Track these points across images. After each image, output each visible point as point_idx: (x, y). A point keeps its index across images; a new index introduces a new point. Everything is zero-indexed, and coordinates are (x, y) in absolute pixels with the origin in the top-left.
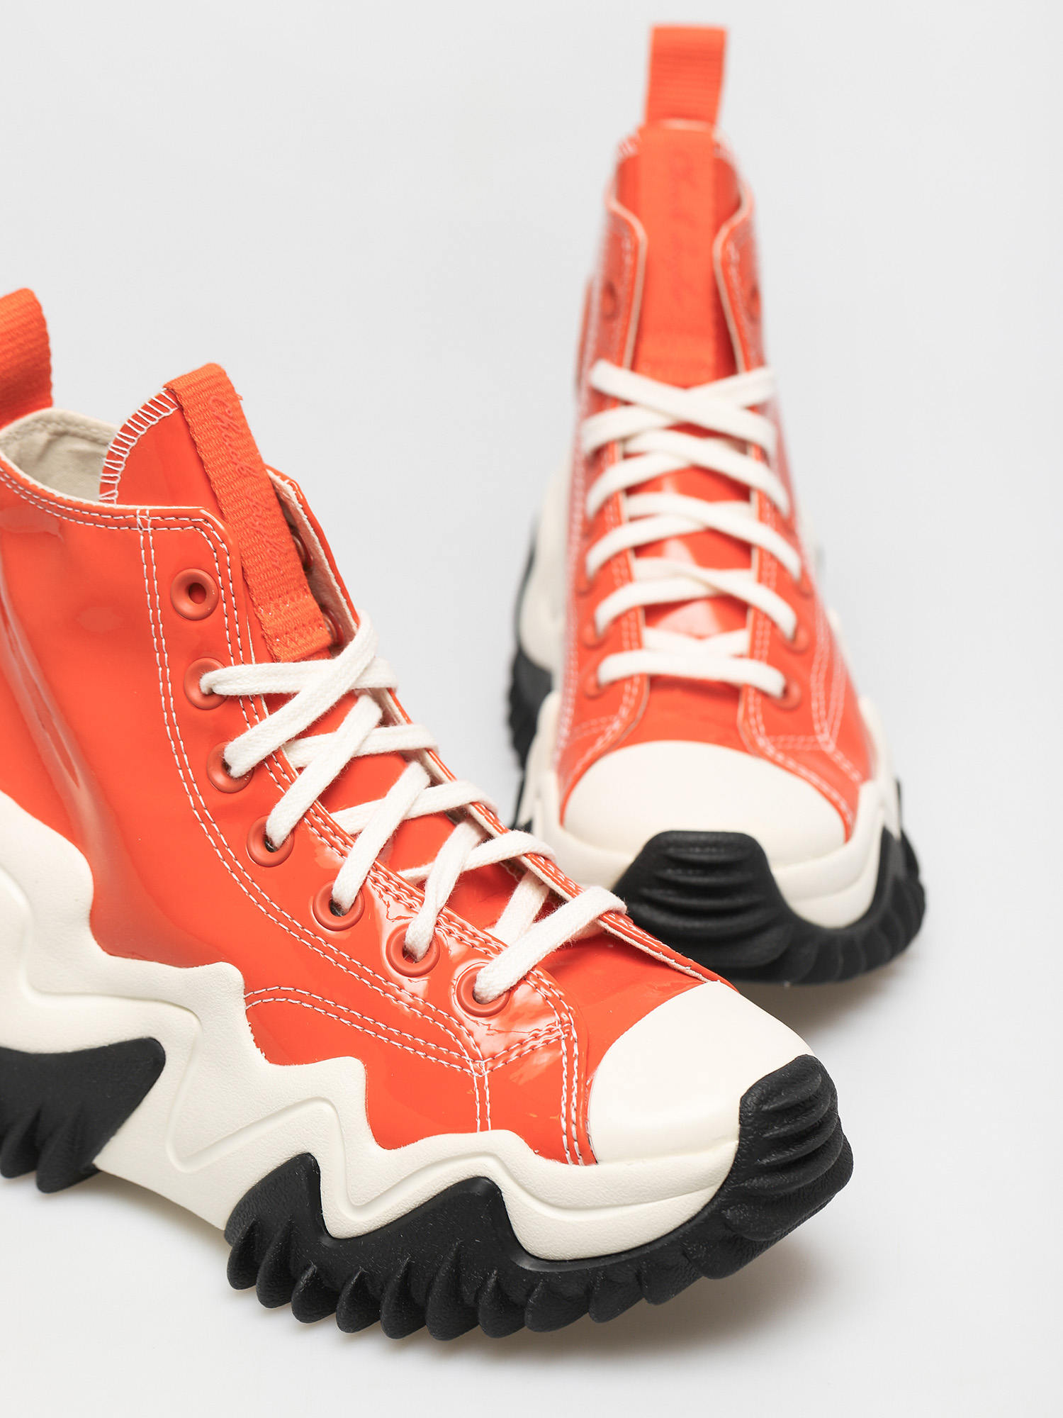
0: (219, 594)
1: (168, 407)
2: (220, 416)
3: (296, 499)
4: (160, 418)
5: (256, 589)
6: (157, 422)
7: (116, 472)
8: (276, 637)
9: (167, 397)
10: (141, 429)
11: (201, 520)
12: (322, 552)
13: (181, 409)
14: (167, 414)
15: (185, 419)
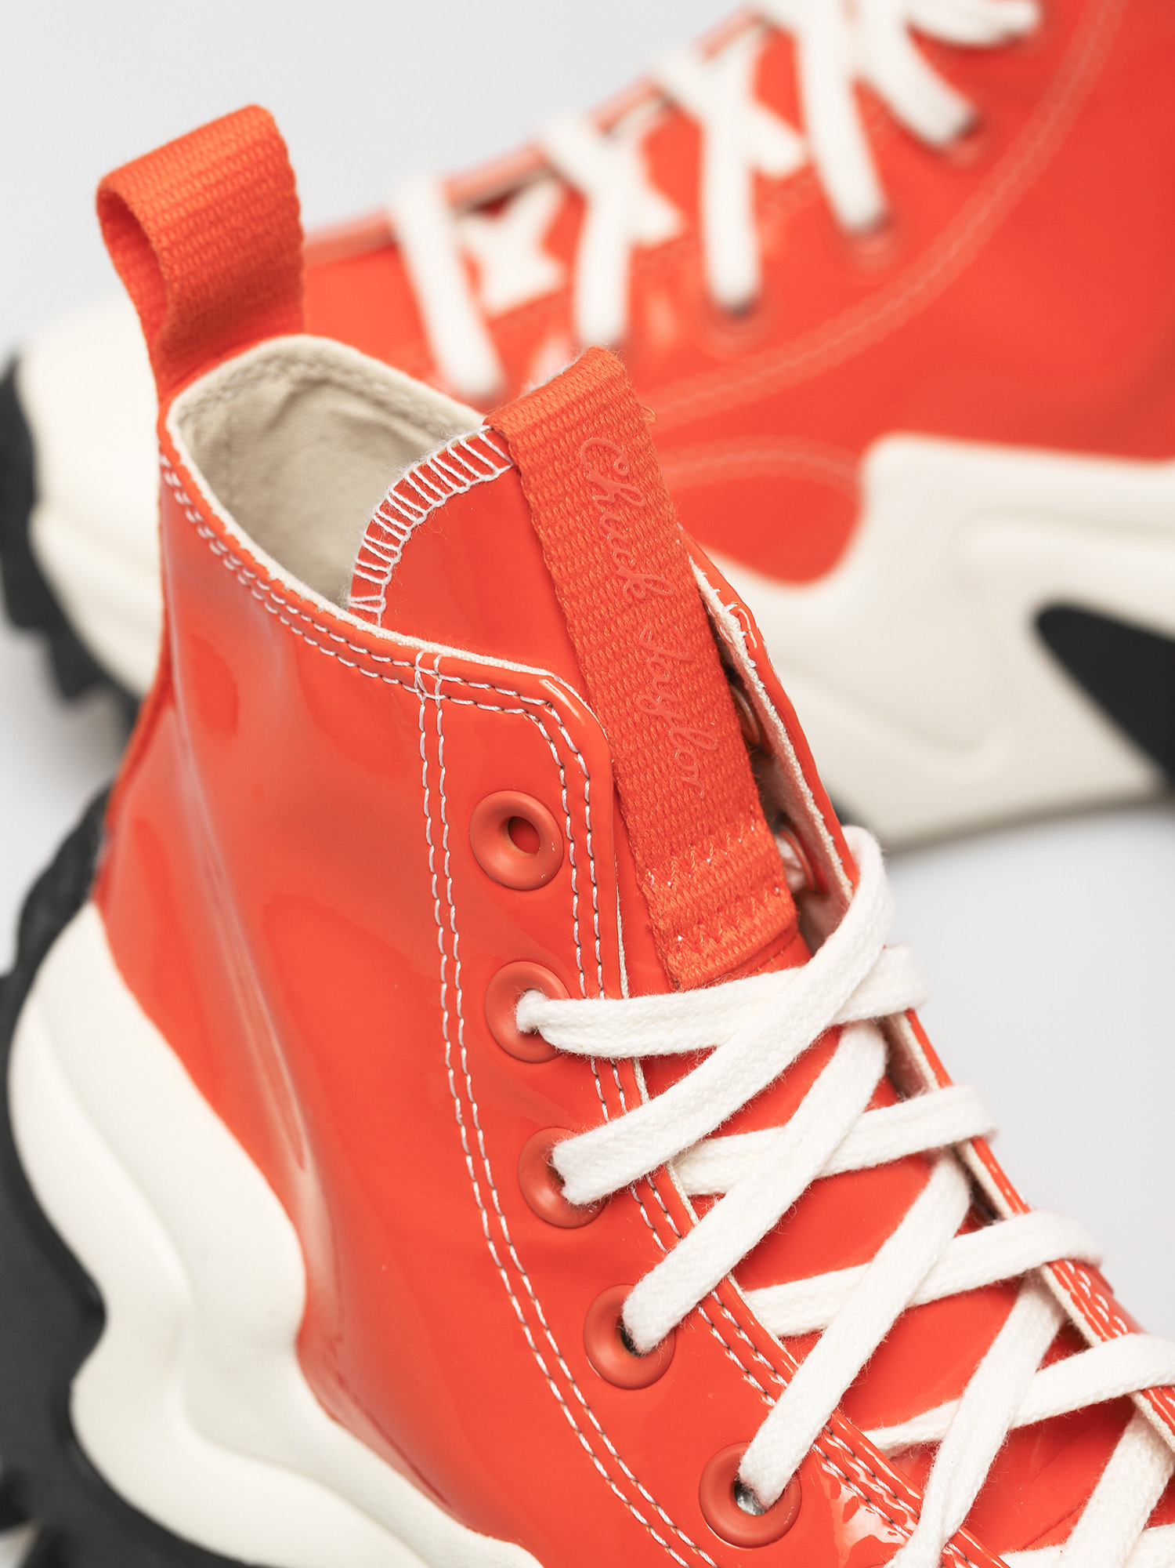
0: (564, 851)
1: (491, 465)
2: (601, 480)
3: (744, 648)
4: (474, 482)
5: (643, 838)
6: (466, 489)
7: (385, 564)
8: (677, 933)
9: (490, 444)
10: (437, 497)
11: (539, 702)
12: (790, 750)
13: (516, 470)
14: (487, 478)
15: (523, 495)
